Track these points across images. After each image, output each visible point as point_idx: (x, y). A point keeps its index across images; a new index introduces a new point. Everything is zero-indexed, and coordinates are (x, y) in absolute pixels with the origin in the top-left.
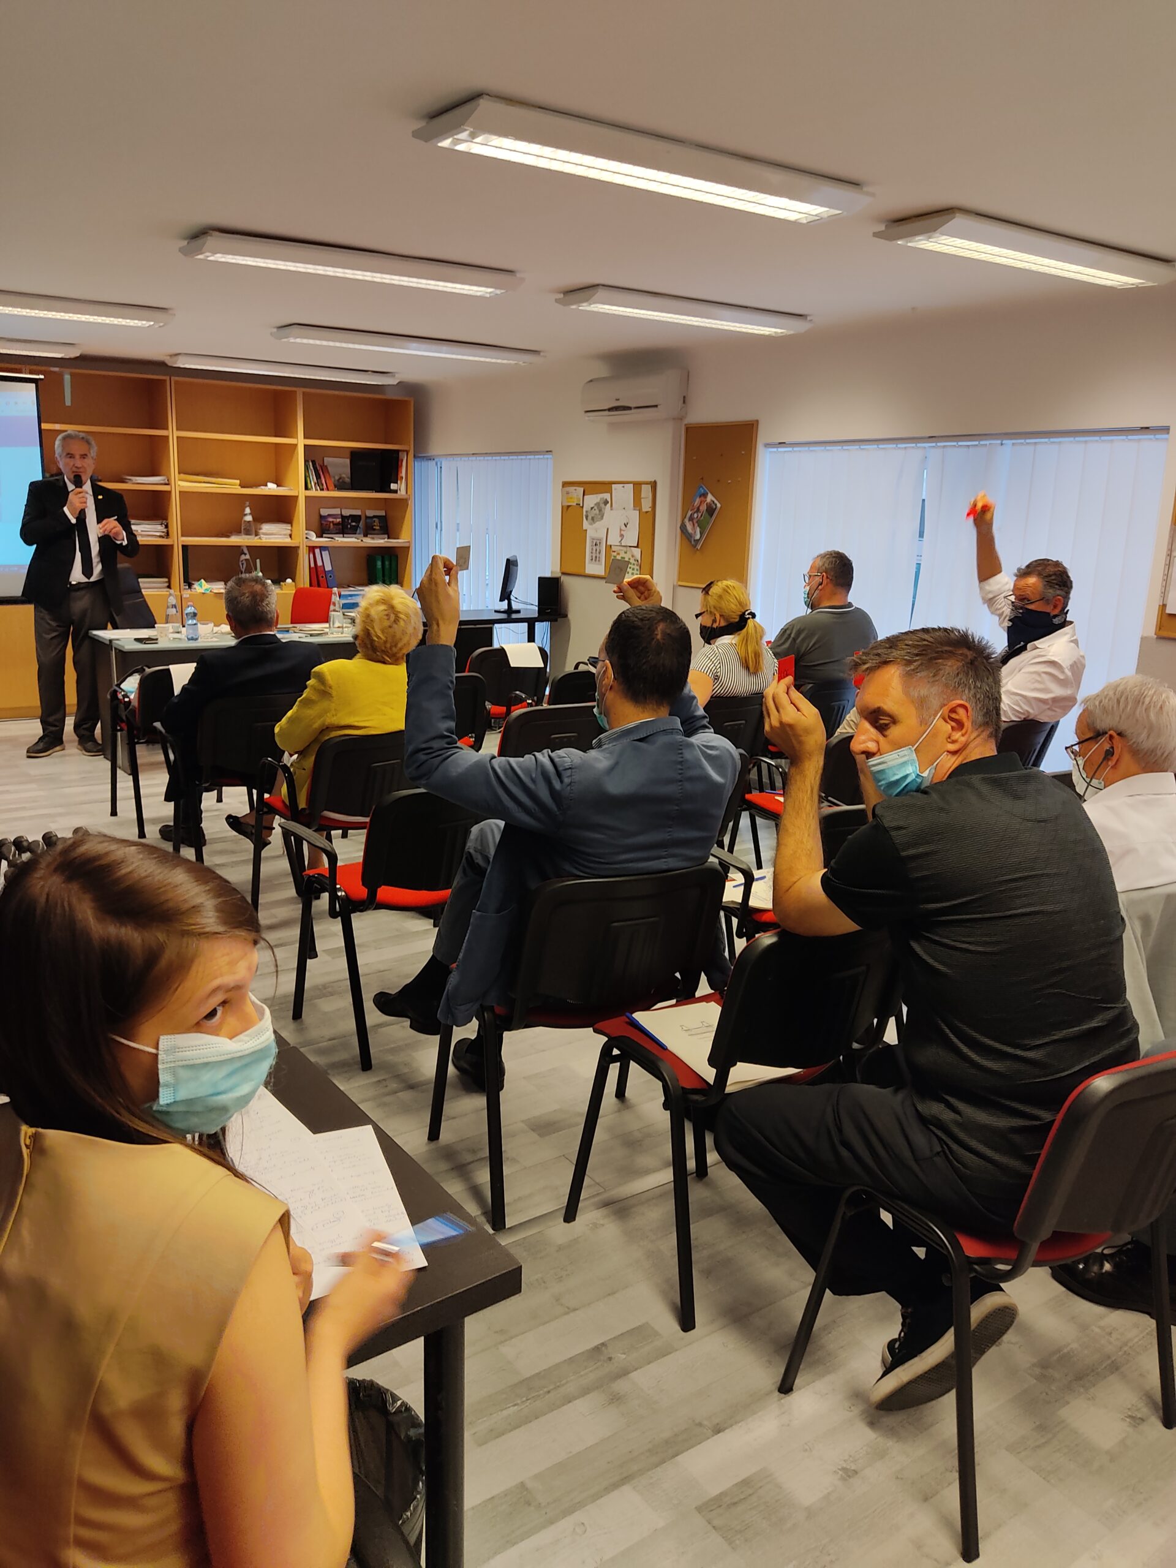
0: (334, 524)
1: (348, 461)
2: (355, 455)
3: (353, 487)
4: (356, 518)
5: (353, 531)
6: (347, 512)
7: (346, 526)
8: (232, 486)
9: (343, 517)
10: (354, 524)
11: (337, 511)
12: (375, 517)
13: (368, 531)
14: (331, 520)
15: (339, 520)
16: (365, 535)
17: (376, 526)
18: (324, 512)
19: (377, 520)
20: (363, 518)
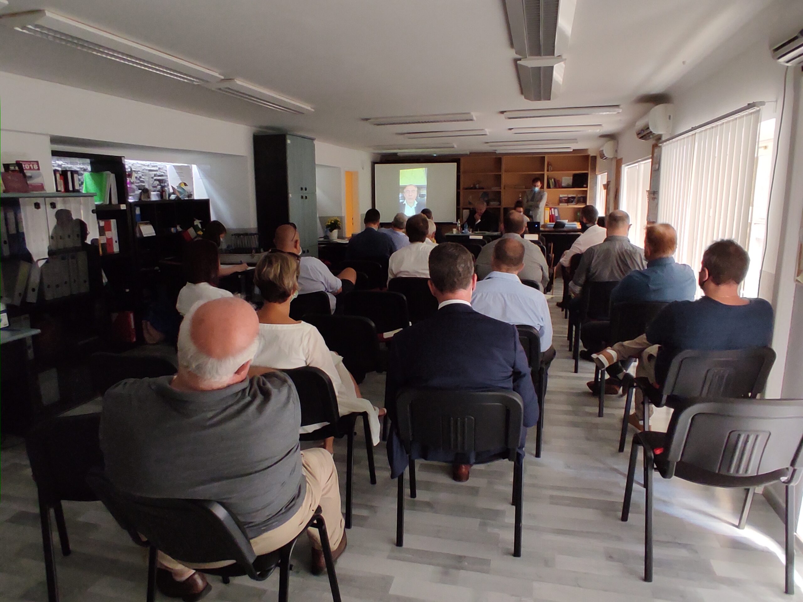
0: (565, 200)
1: (572, 178)
2: (575, 176)
3: (573, 186)
4: (574, 198)
5: (572, 202)
6: (570, 196)
7: (569, 201)
9: (569, 198)
10: (572, 200)
11: (566, 195)
12: (582, 197)
13: (578, 202)
14: (564, 198)
15: (566, 199)
16: (577, 204)
17: (582, 200)
18: (561, 196)
19: (582, 198)
20: (576, 198)
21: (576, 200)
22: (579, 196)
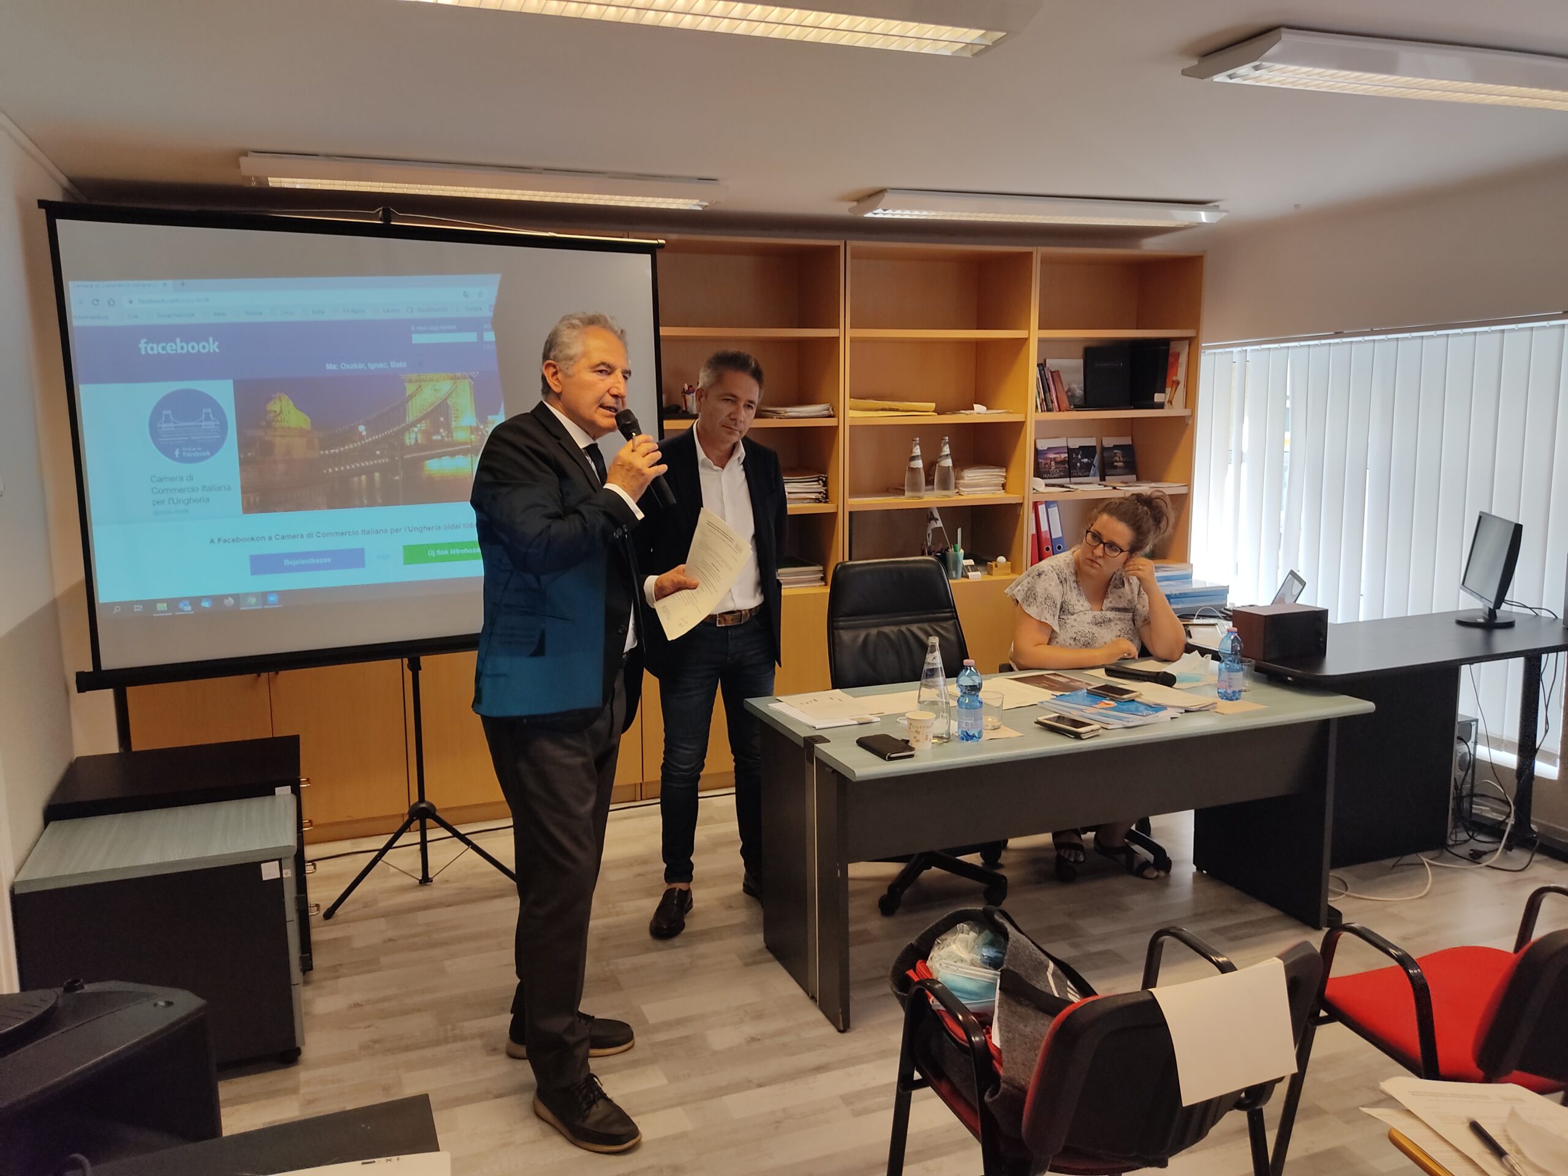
0: (1058, 462)
1: (1081, 361)
3: (1088, 402)
4: (1088, 451)
5: (1086, 470)
6: (1075, 443)
7: (1074, 465)
8: (925, 413)
9: (1070, 451)
11: (1062, 442)
12: (1116, 447)
13: (1106, 472)
14: (1052, 456)
15: (1064, 456)
16: (1107, 478)
17: (1120, 463)
18: (1043, 445)
19: (1119, 455)
21: (1096, 460)
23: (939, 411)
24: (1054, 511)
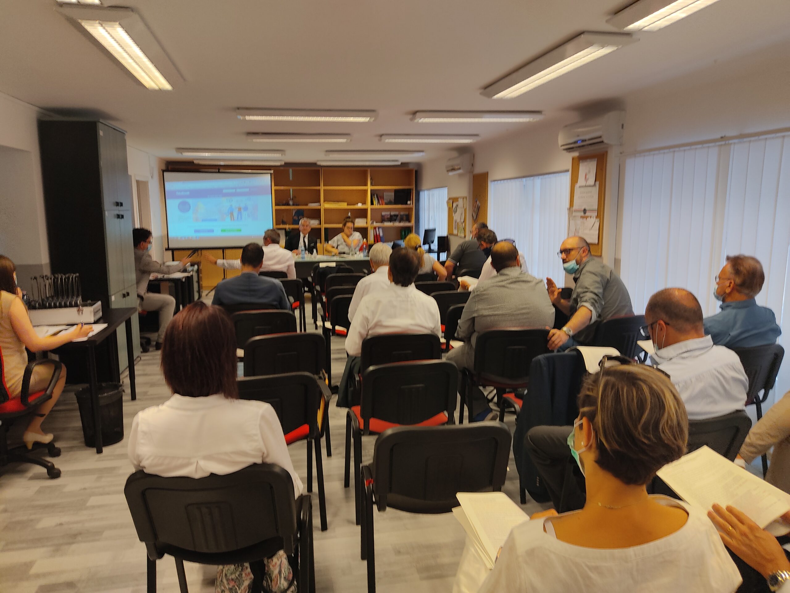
0: (387, 218)
1: (393, 194)
2: (396, 191)
3: (395, 203)
4: (396, 216)
5: (395, 220)
6: (392, 213)
7: (392, 219)
8: (343, 206)
9: (391, 216)
10: (395, 218)
11: (388, 213)
13: (401, 220)
14: (385, 217)
15: (389, 217)
16: (400, 222)
17: (405, 218)
18: (383, 214)
19: (405, 216)
20: (399, 216)
21: (399, 218)
22: (402, 213)
23: (348, 205)
24: (381, 230)
